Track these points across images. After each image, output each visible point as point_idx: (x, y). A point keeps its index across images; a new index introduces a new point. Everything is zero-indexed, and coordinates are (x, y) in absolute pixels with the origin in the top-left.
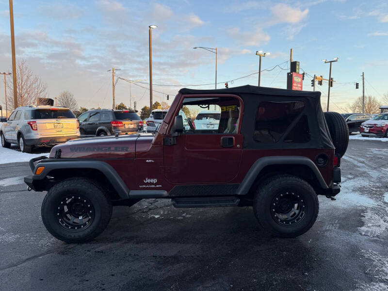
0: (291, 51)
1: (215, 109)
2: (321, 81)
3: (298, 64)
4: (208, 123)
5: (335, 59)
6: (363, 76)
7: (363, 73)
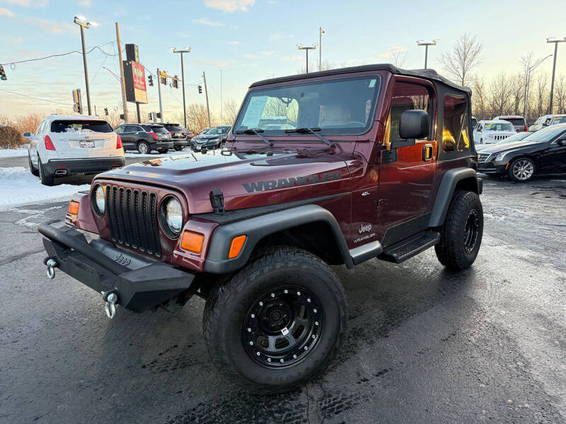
0: (117, 26)
1: (90, 114)
2: (165, 79)
3: (136, 48)
4: (83, 138)
5: (186, 49)
6: (204, 76)
7: (204, 73)
